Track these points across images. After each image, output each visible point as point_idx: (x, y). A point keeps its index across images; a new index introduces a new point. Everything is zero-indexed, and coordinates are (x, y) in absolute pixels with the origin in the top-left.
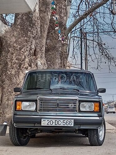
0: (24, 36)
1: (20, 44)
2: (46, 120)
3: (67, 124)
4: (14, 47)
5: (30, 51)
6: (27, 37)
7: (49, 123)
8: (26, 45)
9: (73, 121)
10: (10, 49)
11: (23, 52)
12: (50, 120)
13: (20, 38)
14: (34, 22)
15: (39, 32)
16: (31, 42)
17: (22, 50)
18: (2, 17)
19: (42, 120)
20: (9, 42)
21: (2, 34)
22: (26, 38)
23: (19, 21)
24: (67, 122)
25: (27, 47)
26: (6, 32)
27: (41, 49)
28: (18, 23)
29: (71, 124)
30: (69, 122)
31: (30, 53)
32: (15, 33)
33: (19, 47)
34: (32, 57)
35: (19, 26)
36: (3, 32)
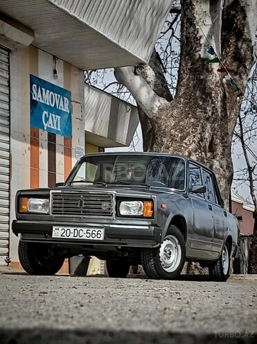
0: (190, 115)
1: (181, 131)
2: (60, 228)
3: (93, 236)
4: (171, 135)
5: (199, 143)
6: (195, 118)
7: (65, 234)
8: (192, 132)
9: (102, 230)
10: (165, 140)
11: (186, 144)
12: (66, 229)
13: (182, 120)
14: (209, 91)
15: (219, 110)
16: (203, 128)
17: (185, 141)
18: (162, 86)
19: (54, 228)
20: (163, 127)
21: (153, 113)
22: (192, 120)
23: (183, 89)
24: (94, 232)
25: (194, 136)
26: (161, 110)
27: (223, 139)
28: (181, 94)
29: (99, 236)
30: (96, 233)
31: (200, 147)
32: (175, 112)
33: (180, 135)
34: (203, 153)
35: (182, 100)
36: (156, 110)
